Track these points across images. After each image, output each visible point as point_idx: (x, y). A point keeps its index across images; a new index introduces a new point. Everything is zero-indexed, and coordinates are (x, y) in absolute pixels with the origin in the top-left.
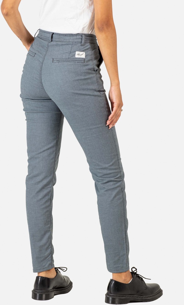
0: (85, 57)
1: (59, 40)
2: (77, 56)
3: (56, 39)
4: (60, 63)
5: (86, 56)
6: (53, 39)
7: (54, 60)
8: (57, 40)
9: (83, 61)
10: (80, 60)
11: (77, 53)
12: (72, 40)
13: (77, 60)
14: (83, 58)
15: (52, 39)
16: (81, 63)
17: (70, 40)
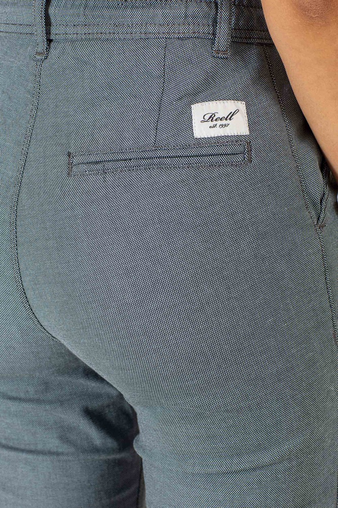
0: (248, 133)
1: (86, 30)
2: (201, 130)
3: (68, 30)
4: (109, 178)
5: (251, 125)
6: (53, 30)
7: (75, 161)
8: (75, 30)
9: (240, 158)
10: (222, 150)
11: (199, 110)
12: (162, 30)
13: (204, 152)
14: (237, 139)
15: (48, 33)
16: (229, 169)
17: (151, 29)
